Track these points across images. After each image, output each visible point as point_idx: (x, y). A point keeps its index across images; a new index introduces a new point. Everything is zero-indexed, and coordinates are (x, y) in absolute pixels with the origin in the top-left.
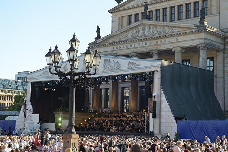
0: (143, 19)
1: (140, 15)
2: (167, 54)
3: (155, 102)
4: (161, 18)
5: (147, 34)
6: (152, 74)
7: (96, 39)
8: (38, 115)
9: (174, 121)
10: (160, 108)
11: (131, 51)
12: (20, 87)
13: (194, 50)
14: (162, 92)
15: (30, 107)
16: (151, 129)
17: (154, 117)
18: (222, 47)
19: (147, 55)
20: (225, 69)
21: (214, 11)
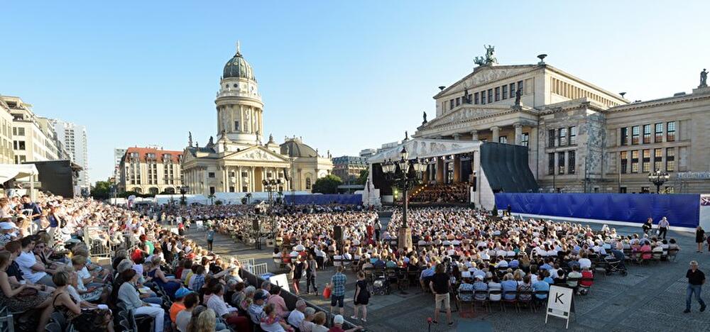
0: (463, 102)
1: (461, 98)
2: (485, 134)
3: (475, 178)
4: (480, 100)
5: (467, 117)
6: (471, 155)
7: (423, 123)
8: (379, 190)
9: (492, 193)
10: (480, 183)
11: (453, 132)
12: (364, 163)
13: (510, 128)
14: (482, 169)
15: (372, 186)
16: (472, 200)
17: (474, 190)
18: (536, 123)
19: (467, 136)
20: (539, 143)
21: (529, 90)
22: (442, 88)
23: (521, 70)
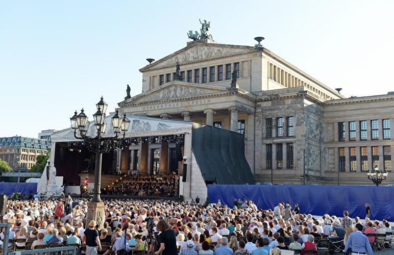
0: (174, 79)
1: (172, 75)
2: (198, 116)
3: (185, 165)
4: (193, 79)
5: (178, 95)
6: (183, 136)
7: (126, 98)
8: (62, 178)
9: (204, 184)
10: (191, 171)
11: (162, 112)
12: (44, 147)
13: (225, 112)
14: (193, 155)
16: (181, 193)
17: (184, 180)
18: (253, 110)
19: (178, 117)
20: (256, 133)
21: (246, 74)
22: (150, 60)
23: (237, 51)
